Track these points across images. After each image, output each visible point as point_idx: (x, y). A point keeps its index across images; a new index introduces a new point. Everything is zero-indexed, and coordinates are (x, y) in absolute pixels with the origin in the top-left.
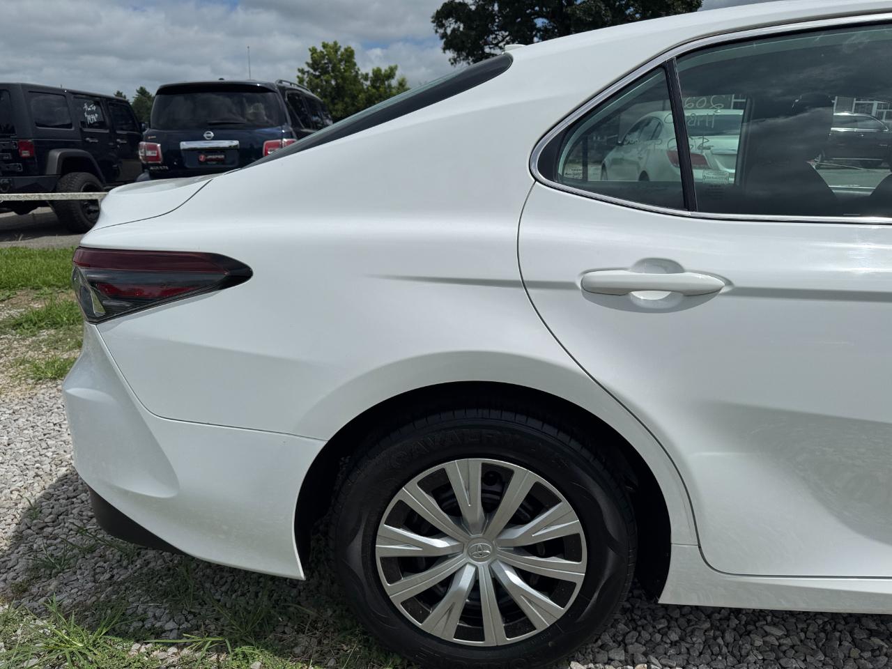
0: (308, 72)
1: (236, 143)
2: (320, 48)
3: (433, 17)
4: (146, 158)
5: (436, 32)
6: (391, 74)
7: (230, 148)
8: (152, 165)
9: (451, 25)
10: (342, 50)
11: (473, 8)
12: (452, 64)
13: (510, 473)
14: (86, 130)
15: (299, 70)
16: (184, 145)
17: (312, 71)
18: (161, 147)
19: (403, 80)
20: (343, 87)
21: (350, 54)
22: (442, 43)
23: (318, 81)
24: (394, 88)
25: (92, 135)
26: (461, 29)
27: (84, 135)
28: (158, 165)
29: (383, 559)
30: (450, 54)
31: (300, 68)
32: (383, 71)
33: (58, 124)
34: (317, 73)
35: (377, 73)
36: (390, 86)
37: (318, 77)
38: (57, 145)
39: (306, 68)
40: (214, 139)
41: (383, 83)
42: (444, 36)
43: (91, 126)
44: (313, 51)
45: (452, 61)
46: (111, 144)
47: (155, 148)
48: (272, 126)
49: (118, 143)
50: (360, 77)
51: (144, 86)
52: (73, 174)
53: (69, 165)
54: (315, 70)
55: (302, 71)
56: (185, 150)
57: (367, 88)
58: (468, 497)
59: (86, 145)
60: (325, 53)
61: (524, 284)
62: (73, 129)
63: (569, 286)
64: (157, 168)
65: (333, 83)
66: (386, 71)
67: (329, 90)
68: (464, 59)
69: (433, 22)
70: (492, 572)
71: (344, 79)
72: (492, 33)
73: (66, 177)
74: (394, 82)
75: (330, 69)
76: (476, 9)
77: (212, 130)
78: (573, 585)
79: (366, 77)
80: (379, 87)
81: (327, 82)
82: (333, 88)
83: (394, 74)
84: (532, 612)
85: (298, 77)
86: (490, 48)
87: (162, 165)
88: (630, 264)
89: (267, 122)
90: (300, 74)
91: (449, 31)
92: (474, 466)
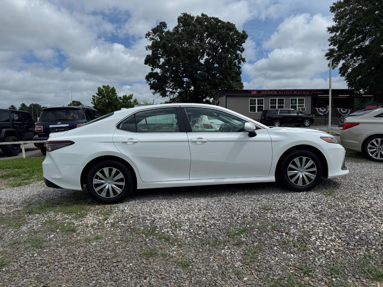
0: (96, 97)
1: (68, 125)
2: (102, 88)
3: (145, 78)
4: (37, 130)
5: (147, 83)
6: (131, 97)
7: (66, 127)
8: (39, 133)
9: (152, 81)
10: (111, 88)
11: (160, 75)
12: (153, 94)
13: (113, 169)
14: (14, 122)
15: (93, 96)
16: (51, 126)
17: (98, 96)
18: (43, 127)
19: (136, 100)
20: (111, 103)
21: (113, 90)
22: (149, 87)
23: (101, 100)
24: (132, 102)
25: (16, 124)
26: (156, 82)
27: (13, 124)
28: (42, 133)
29: (94, 184)
30: (153, 91)
31: (93, 95)
32: (127, 96)
33: (3, 120)
34: (100, 97)
35: (125, 97)
36: (130, 102)
37: (101, 99)
38: (5, 128)
39: (96, 95)
40: (60, 124)
41: (127, 100)
42: (150, 84)
43: (16, 121)
44: (99, 89)
45: (153, 93)
46: (22, 127)
47: (41, 127)
48: (79, 120)
49: (25, 126)
50: (118, 98)
51: (23, 103)
52: (9, 137)
53: (8, 134)
54: (99, 96)
55: (94, 96)
56: (51, 128)
57: (121, 103)
58: (107, 173)
59: (14, 127)
60: (104, 89)
61: (113, 142)
62: (10, 122)
63: (119, 142)
64: (41, 133)
65: (107, 101)
66: (128, 96)
67: (105, 103)
68: (158, 93)
69: (146, 79)
70: (111, 186)
71: (111, 99)
72: (168, 83)
73: (6, 138)
74: (132, 100)
75: (106, 96)
76: (161, 75)
77: (60, 122)
78: (123, 186)
79: (120, 98)
80: (126, 102)
81: (104, 100)
82: (107, 103)
83: (132, 97)
84: (118, 191)
85: (93, 98)
86: (168, 88)
87: (43, 132)
88: (127, 139)
89: (78, 119)
90: (93, 97)
91: (152, 82)
92: (107, 168)
